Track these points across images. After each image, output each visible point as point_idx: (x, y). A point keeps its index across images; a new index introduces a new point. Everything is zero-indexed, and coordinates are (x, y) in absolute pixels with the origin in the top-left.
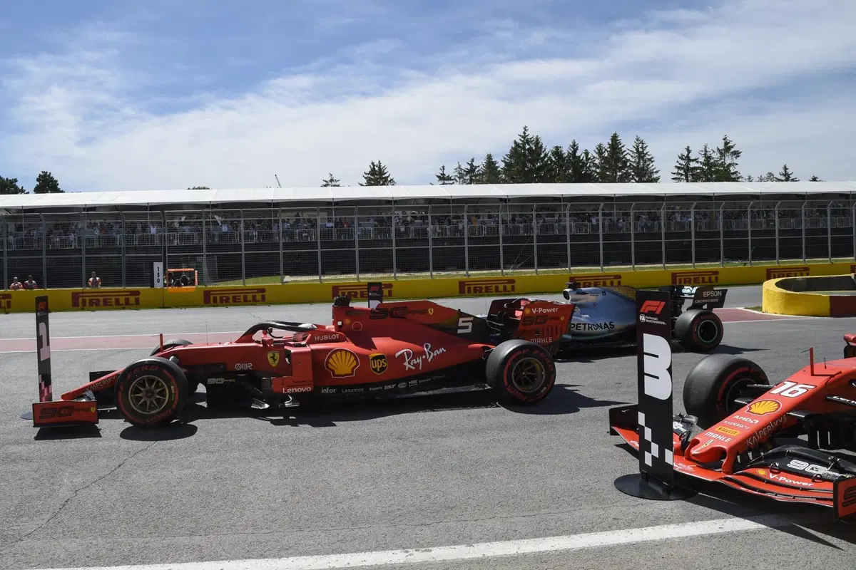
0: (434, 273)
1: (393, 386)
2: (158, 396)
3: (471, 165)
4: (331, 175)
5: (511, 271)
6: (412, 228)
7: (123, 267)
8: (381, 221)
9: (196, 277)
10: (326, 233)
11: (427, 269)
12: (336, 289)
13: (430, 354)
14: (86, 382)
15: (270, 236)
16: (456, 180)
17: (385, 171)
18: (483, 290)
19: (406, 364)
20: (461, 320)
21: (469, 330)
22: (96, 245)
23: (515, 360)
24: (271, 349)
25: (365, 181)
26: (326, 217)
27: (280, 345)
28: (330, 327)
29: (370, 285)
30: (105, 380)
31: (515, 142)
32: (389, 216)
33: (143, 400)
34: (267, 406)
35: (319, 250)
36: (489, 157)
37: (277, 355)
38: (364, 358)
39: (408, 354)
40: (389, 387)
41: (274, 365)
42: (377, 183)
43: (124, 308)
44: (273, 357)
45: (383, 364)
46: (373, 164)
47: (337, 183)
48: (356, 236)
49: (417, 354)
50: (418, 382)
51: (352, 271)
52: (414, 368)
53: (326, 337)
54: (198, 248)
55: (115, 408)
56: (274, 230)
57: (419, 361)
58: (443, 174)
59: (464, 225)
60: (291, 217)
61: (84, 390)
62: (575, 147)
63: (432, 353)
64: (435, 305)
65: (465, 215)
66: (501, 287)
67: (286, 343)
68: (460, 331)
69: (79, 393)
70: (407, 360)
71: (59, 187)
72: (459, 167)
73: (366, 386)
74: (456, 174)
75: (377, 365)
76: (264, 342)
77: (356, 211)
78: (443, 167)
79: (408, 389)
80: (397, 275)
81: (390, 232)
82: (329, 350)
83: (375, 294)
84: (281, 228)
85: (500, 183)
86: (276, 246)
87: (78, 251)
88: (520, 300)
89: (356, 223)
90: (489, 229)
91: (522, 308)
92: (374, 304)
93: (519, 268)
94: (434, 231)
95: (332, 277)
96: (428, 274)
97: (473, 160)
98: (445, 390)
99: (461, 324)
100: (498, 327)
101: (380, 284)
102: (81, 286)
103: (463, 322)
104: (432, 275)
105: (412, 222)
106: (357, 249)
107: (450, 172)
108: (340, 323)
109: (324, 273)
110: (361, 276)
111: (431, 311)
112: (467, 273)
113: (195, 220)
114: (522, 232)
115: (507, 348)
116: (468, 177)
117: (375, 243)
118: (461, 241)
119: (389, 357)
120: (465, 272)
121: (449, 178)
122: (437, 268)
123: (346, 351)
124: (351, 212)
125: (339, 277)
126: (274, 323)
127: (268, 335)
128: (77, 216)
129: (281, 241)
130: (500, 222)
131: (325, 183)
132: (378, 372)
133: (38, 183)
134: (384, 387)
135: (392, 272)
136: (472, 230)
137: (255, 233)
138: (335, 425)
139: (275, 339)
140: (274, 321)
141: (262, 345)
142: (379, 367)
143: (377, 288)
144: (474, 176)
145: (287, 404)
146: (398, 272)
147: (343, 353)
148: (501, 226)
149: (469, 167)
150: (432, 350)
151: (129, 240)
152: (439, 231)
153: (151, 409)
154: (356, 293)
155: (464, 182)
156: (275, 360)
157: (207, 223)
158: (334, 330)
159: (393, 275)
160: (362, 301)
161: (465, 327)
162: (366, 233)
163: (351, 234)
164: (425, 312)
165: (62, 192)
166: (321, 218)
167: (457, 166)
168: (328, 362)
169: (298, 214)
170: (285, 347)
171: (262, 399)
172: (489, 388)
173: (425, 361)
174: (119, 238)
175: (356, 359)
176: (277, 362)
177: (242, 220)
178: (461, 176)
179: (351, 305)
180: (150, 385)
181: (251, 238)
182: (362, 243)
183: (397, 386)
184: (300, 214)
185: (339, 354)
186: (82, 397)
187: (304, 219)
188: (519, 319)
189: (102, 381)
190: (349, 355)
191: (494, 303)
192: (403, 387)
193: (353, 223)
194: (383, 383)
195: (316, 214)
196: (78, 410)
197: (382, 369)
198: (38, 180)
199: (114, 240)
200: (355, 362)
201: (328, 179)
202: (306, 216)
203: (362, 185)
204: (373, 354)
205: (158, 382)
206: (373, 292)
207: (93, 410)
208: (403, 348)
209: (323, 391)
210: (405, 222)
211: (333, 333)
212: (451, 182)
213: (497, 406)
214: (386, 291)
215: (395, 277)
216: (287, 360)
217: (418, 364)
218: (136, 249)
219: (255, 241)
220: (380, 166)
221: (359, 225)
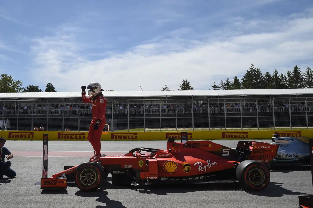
0: (211, 129)
1: (193, 178)
2: (92, 178)
3: (227, 81)
4: (166, 86)
5: (246, 128)
6: (201, 109)
7: (79, 123)
8: (187, 105)
9: (108, 127)
10: (163, 110)
11: (207, 126)
12: (167, 134)
13: (210, 165)
14: (63, 170)
15: (140, 111)
16: (220, 88)
17: (189, 84)
18: (233, 137)
19: (199, 168)
20: (224, 150)
21: (228, 155)
22: (68, 113)
23: (250, 169)
24: (140, 160)
25: (181, 88)
26: (164, 103)
27: (144, 158)
28: (166, 151)
29: (182, 133)
30: (70, 170)
31: (248, 71)
32: (191, 103)
33: (85, 179)
34: (138, 184)
35: (160, 118)
36: (236, 78)
37: (143, 162)
38: (180, 165)
39: (200, 164)
40: (191, 179)
41: (141, 167)
42: (185, 89)
43: (78, 140)
44: (141, 163)
45: (189, 168)
46: (184, 81)
47: (169, 89)
48: (176, 112)
49: (204, 165)
50: (204, 177)
51: (175, 127)
52: (202, 171)
53: (164, 155)
54: (110, 116)
55: (74, 182)
56: (142, 109)
57: (205, 167)
58: (215, 85)
59: (224, 108)
60: (148, 103)
61: (62, 173)
62: (276, 73)
63: (211, 164)
64: (212, 142)
65: (225, 103)
66: (241, 136)
67: (146, 157)
68: (223, 155)
69: (60, 175)
70: (199, 167)
71: (55, 89)
72: (222, 82)
73: (181, 178)
74: (221, 85)
75: (186, 168)
76: (137, 157)
77: (176, 101)
78: (215, 82)
79: (200, 180)
80: (194, 129)
81: (191, 110)
82: (165, 161)
83: (184, 137)
84: (144, 108)
85: (241, 89)
86: (142, 115)
87: (61, 116)
88: (252, 142)
89: (176, 106)
90: (236, 110)
91: (253, 145)
92: (184, 142)
93: (250, 127)
94: (211, 110)
95: (166, 129)
96: (208, 129)
97: (228, 79)
98: (217, 181)
99: (224, 152)
100: (241, 153)
101: (186, 133)
102: (62, 130)
103: (225, 151)
104: (210, 130)
105: (201, 106)
106: (177, 117)
107: (218, 84)
108: (170, 149)
109: (162, 128)
110: (179, 129)
111: (210, 145)
112: (226, 129)
113: (109, 104)
114: (251, 111)
115: (246, 163)
116: (226, 87)
117: (184, 115)
118: (223, 114)
119: (191, 165)
120: (225, 129)
121: (217, 87)
122: (212, 126)
123: (173, 162)
124: (175, 101)
125: (169, 129)
126: (141, 148)
127: (139, 153)
128: (62, 101)
129: (144, 114)
130: (241, 106)
131: (163, 89)
132: (187, 172)
133: (47, 88)
134: (189, 179)
135: (192, 128)
136: (228, 110)
137: (134, 110)
138: (167, 195)
139: (142, 155)
140: (141, 147)
141: (136, 158)
142: (187, 169)
143: (185, 135)
144: (228, 86)
145: (146, 184)
146: (195, 128)
147: (171, 163)
148: (241, 108)
149: (226, 82)
150: (211, 163)
151: (82, 111)
152: (213, 110)
153: (89, 183)
154: (176, 137)
155: (224, 89)
156: (141, 164)
157: (114, 105)
158: (167, 152)
159: (192, 129)
160: (179, 140)
161: (226, 153)
162: (180, 111)
163: (174, 110)
164: (208, 145)
165: (56, 91)
166: (161, 104)
167: (221, 81)
168: (164, 166)
169: (151, 102)
170: (146, 159)
171: (136, 181)
172: (238, 182)
173: (207, 168)
174: (78, 111)
175: (177, 165)
176: (142, 165)
177: (128, 104)
178: (223, 86)
179: (175, 142)
180: (89, 173)
181: (132, 111)
182: (179, 115)
183: (195, 178)
184: (152, 102)
185: (169, 163)
186: (61, 176)
187: (154, 104)
188: (252, 150)
189: (69, 170)
190: (174, 163)
191: (239, 142)
192: (198, 179)
193: (175, 106)
194: (189, 177)
195: (159, 102)
196: (59, 182)
197: (188, 170)
198: (47, 87)
199: (75, 111)
200: (176, 166)
201: (165, 87)
202: (155, 103)
203: (179, 90)
204: (185, 163)
205: (93, 172)
206: (184, 136)
207: (65, 182)
208: (198, 162)
209: (162, 179)
210: (198, 106)
211: (167, 153)
212: (218, 89)
213: (242, 191)
214: (189, 136)
215: (193, 130)
216: (147, 164)
217: (204, 169)
218: (85, 116)
219: (133, 113)
220: (187, 82)
221: (178, 107)
